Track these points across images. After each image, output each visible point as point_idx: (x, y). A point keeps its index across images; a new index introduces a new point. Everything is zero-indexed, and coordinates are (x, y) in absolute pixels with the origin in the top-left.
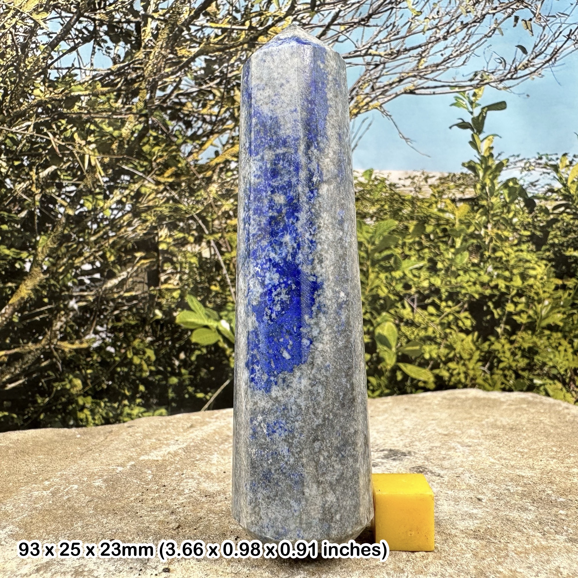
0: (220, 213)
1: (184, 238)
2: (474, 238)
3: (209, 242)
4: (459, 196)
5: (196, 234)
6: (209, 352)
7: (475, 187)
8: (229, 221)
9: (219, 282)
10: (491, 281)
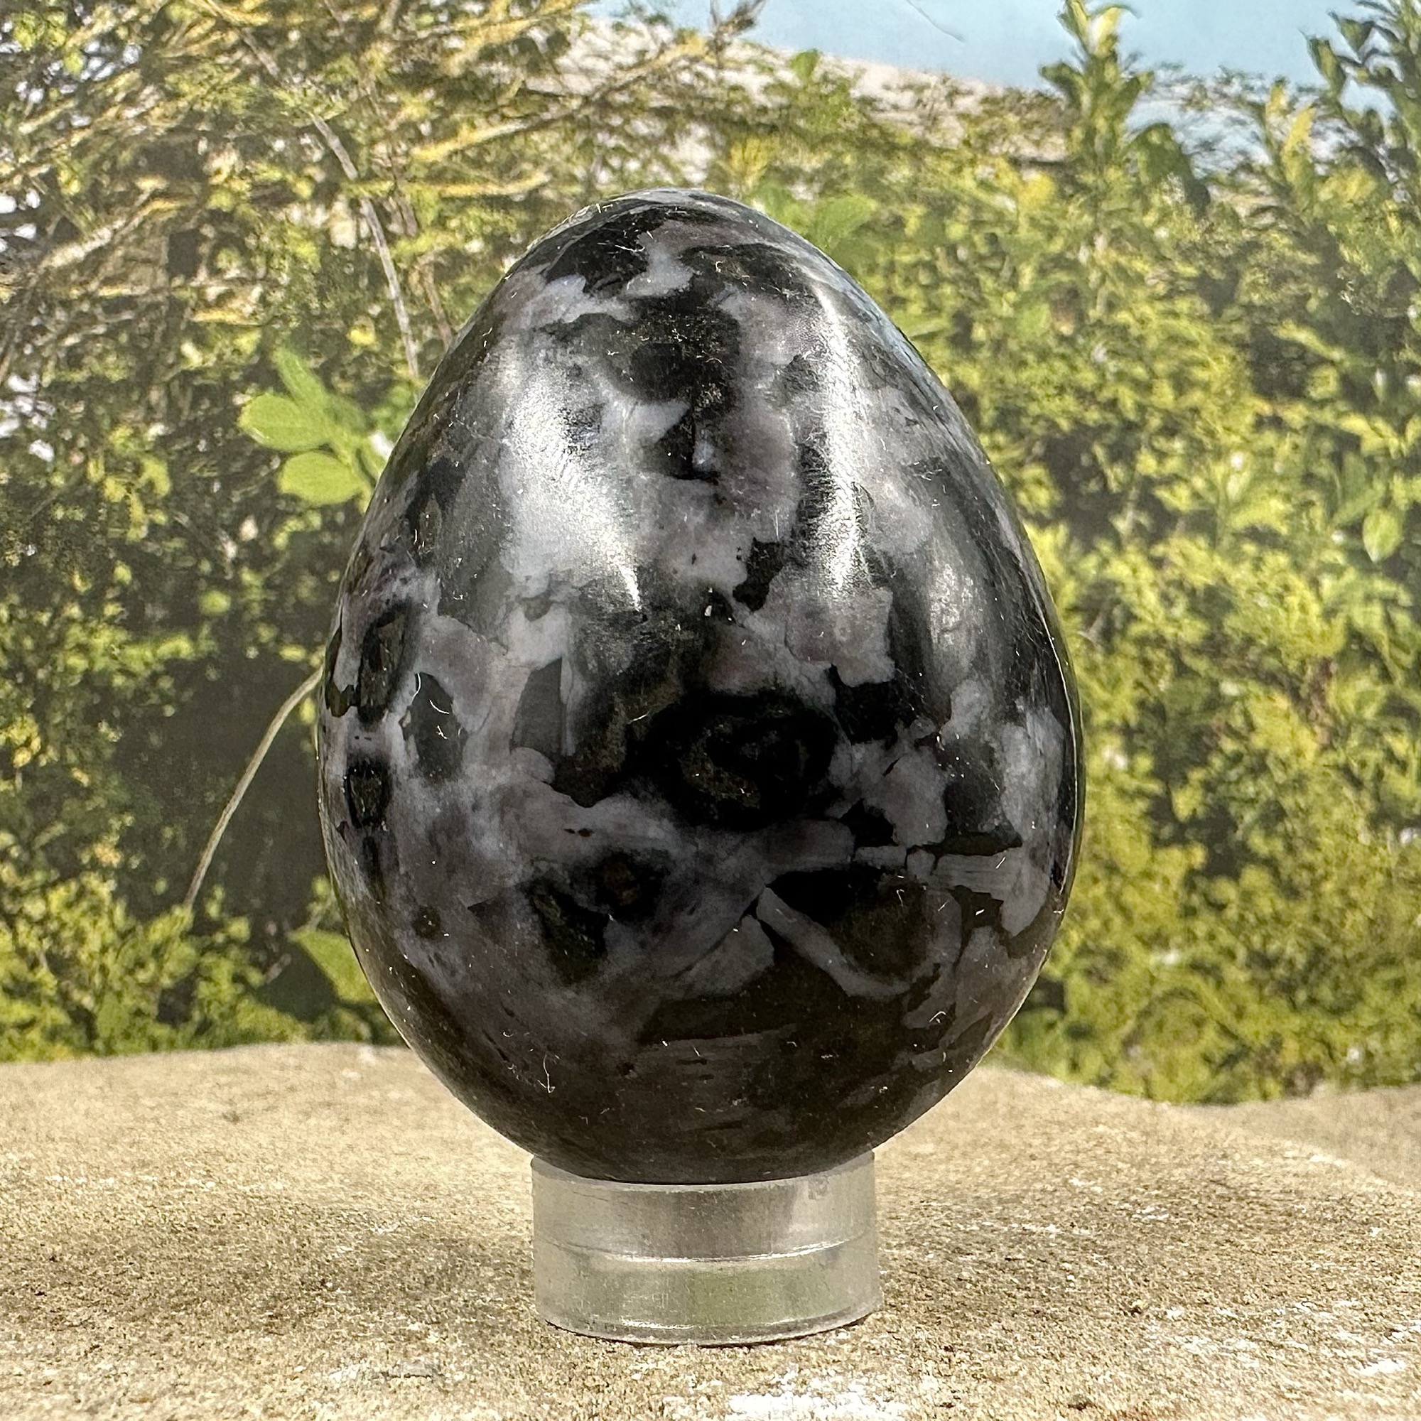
0: (393, 126)
1: (283, 182)
2: (1062, 268)
3: (354, 204)
4: (1028, 151)
5: (319, 176)
6: (329, 525)
7: (1068, 133)
8: (417, 151)
9: (376, 320)
10: (1100, 387)
